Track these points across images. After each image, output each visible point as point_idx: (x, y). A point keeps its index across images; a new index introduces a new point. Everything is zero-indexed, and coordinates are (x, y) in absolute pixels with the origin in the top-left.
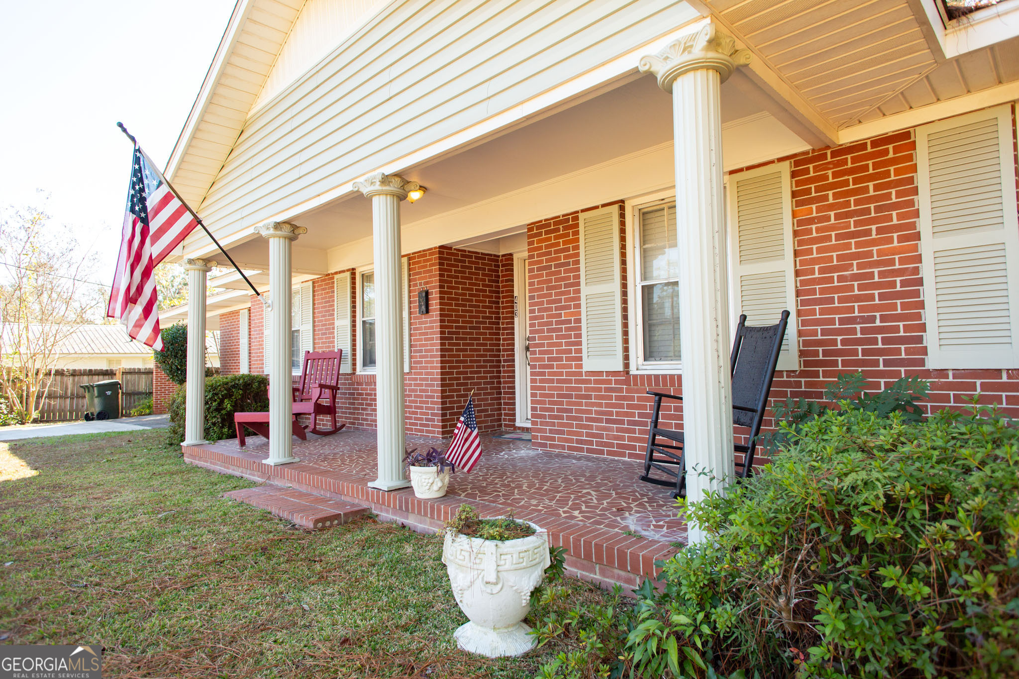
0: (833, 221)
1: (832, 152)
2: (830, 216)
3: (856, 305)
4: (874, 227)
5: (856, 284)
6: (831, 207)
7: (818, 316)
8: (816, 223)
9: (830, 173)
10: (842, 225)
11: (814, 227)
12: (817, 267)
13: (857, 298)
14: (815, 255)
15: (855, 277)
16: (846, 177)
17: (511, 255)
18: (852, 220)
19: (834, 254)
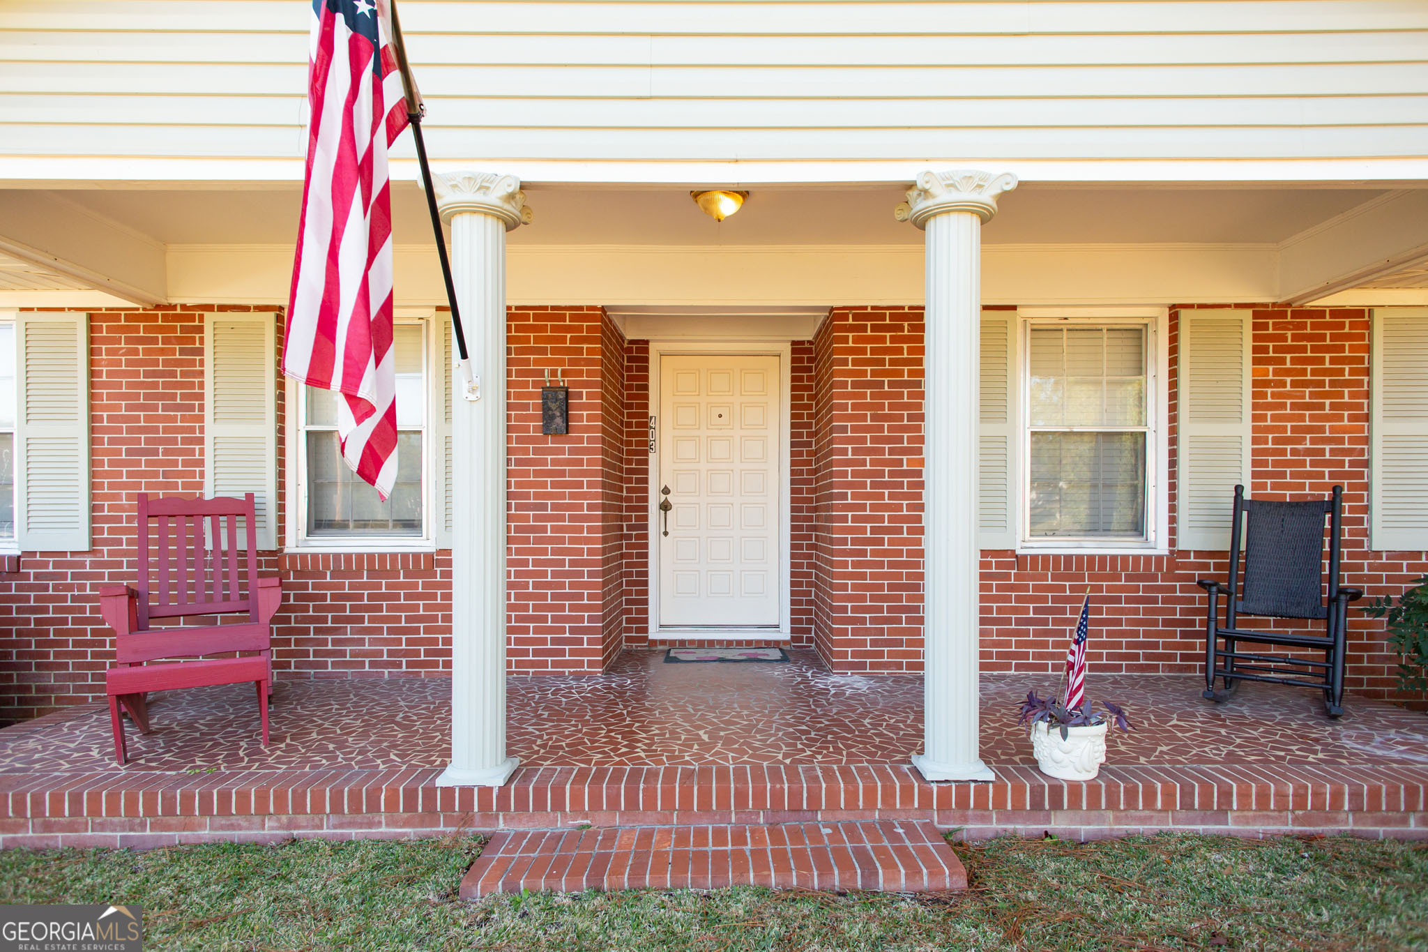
0: (1288, 388)
1: (1292, 311)
2: (1286, 383)
3: (1307, 481)
4: (1327, 402)
5: (1308, 459)
6: (1288, 372)
7: (1269, 491)
8: (1272, 387)
9: (1289, 334)
10: (1298, 394)
11: (1269, 390)
12: (1270, 436)
13: (1309, 475)
14: (1269, 423)
15: (1308, 452)
16: (1305, 343)
17: (647, 342)
18: (1307, 390)
19: (1289, 424)
